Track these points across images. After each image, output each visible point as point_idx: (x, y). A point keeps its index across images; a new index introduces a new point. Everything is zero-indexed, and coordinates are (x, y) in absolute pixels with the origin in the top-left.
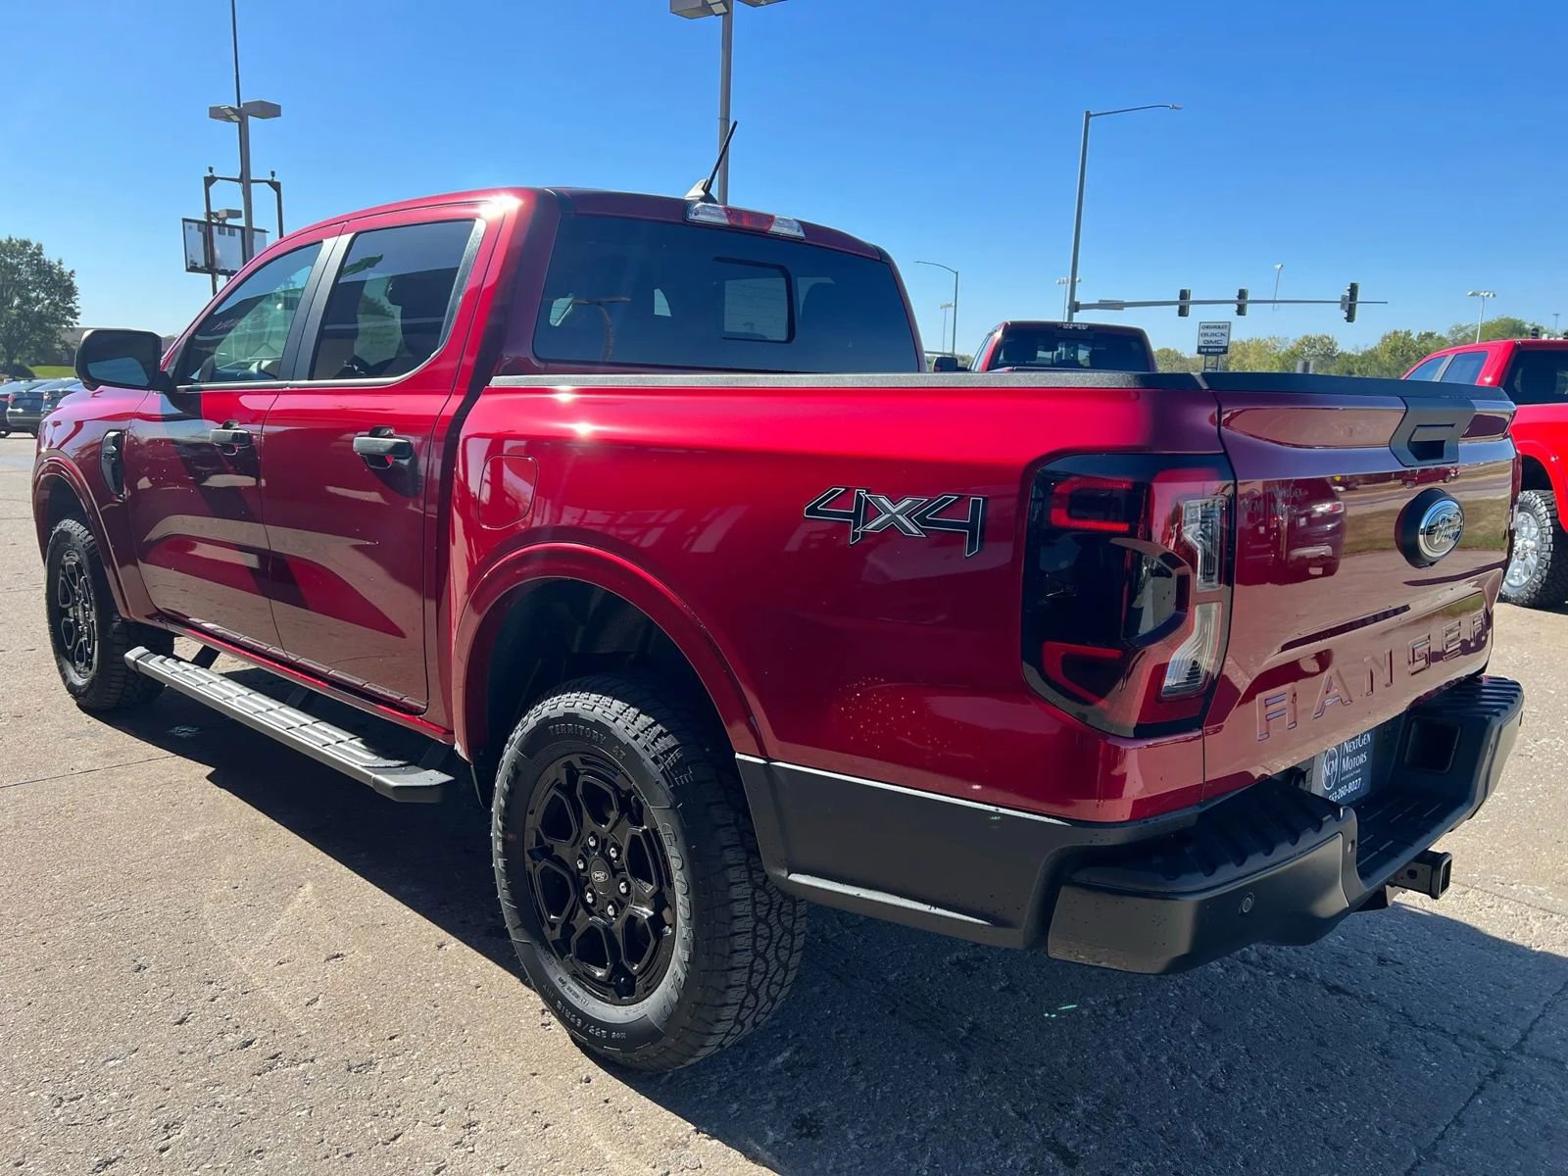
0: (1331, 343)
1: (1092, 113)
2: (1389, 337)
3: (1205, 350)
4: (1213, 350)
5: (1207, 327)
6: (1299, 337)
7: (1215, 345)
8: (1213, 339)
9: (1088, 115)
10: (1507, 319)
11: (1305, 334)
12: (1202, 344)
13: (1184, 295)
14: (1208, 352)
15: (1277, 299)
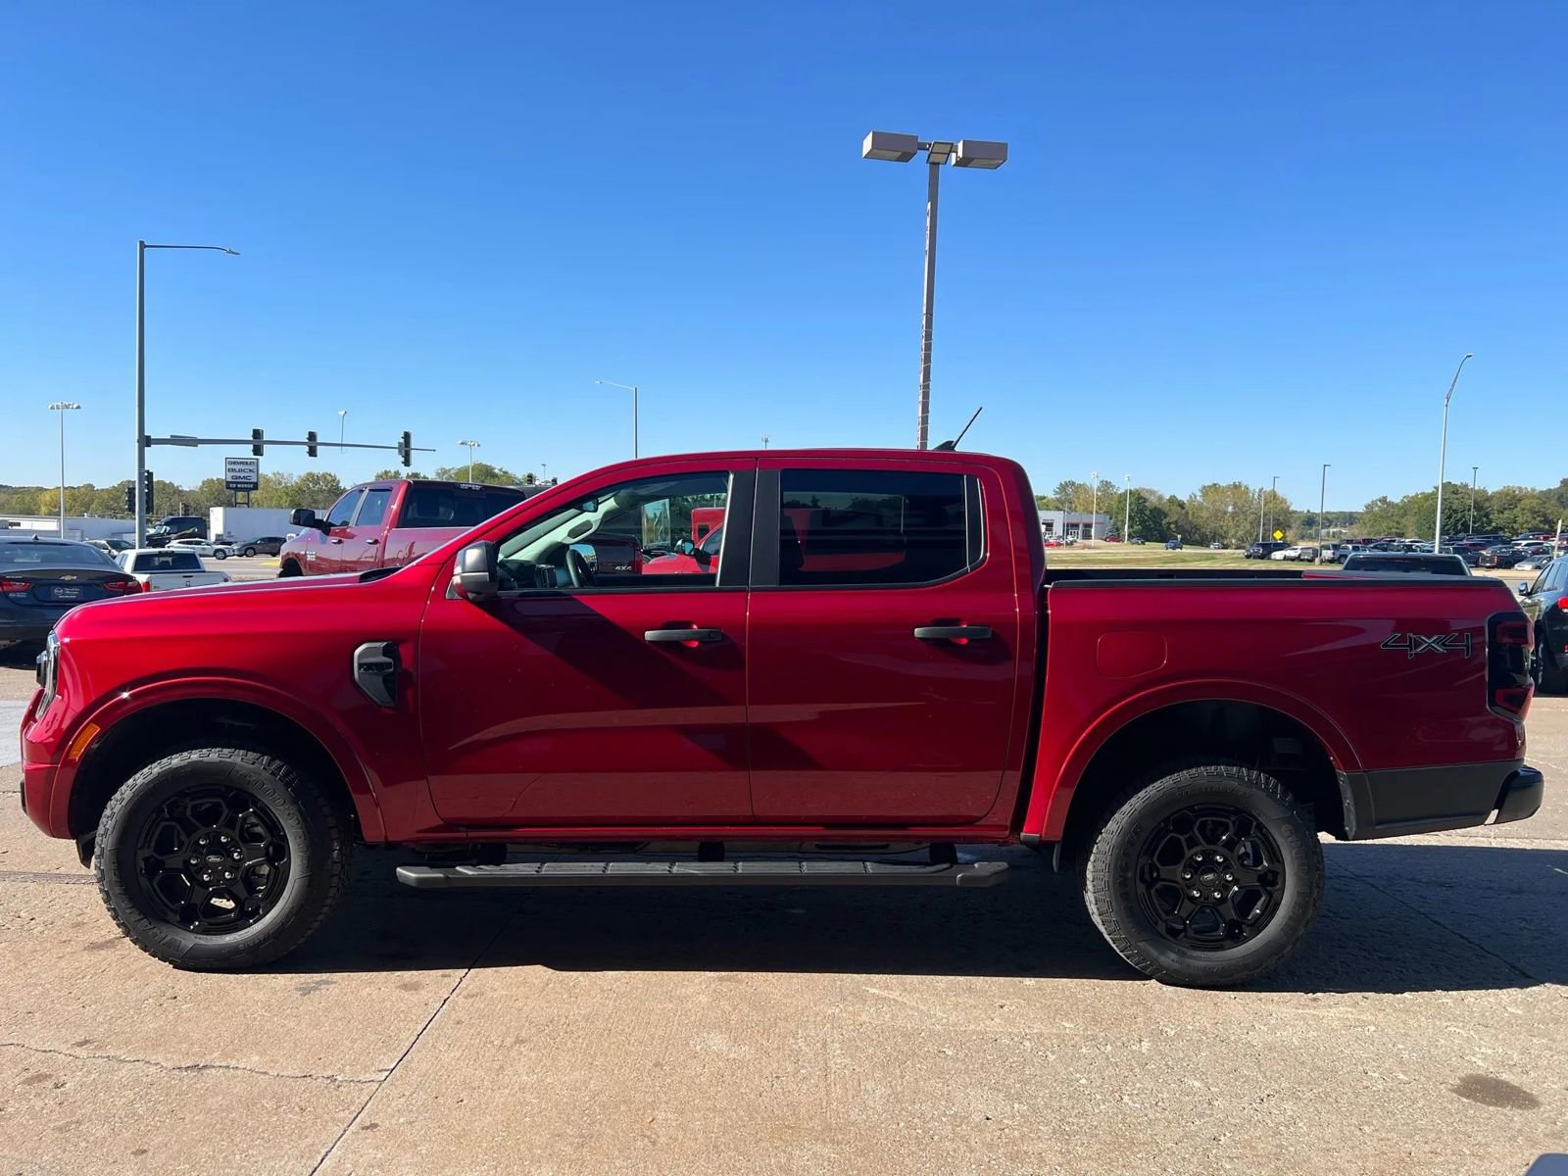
0: (334, 481)
1: (146, 244)
2: (381, 477)
3: (235, 485)
4: (243, 486)
5: (234, 463)
6: (303, 474)
7: (243, 480)
8: (242, 475)
9: (143, 246)
10: (480, 464)
11: (308, 471)
12: (229, 479)
13: (257, 434)
14: (237, 487)
15: (344, 443)
